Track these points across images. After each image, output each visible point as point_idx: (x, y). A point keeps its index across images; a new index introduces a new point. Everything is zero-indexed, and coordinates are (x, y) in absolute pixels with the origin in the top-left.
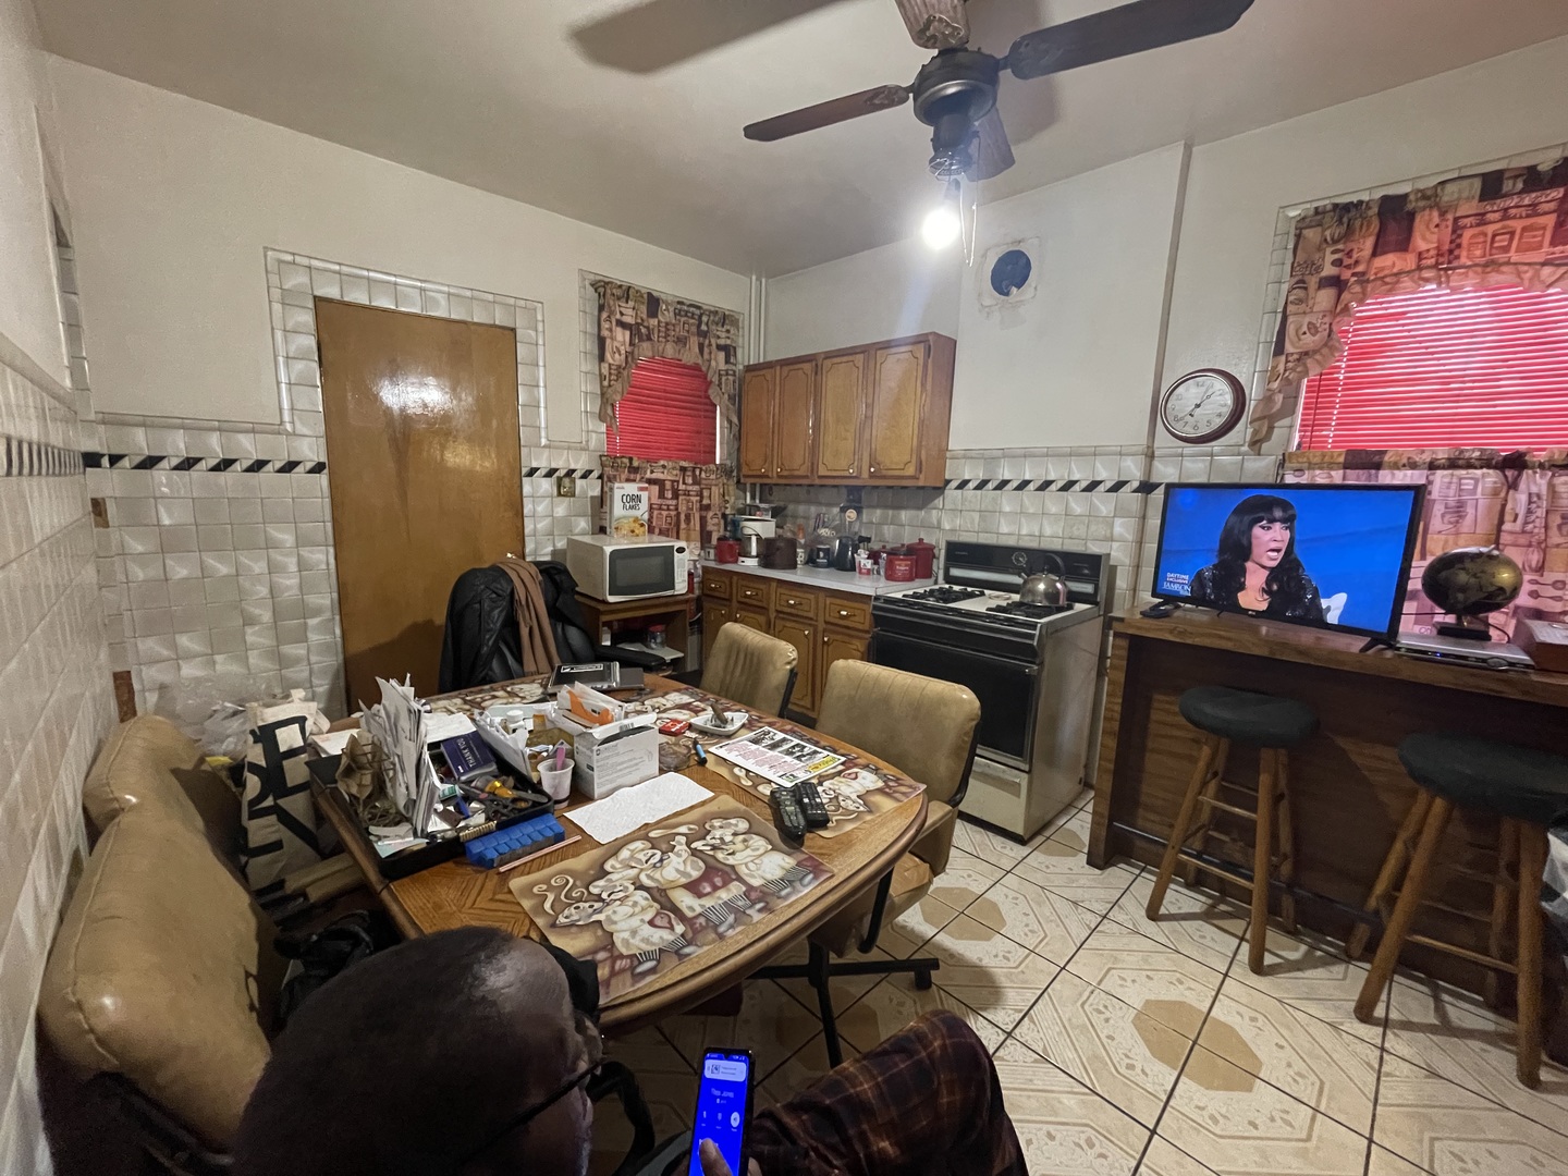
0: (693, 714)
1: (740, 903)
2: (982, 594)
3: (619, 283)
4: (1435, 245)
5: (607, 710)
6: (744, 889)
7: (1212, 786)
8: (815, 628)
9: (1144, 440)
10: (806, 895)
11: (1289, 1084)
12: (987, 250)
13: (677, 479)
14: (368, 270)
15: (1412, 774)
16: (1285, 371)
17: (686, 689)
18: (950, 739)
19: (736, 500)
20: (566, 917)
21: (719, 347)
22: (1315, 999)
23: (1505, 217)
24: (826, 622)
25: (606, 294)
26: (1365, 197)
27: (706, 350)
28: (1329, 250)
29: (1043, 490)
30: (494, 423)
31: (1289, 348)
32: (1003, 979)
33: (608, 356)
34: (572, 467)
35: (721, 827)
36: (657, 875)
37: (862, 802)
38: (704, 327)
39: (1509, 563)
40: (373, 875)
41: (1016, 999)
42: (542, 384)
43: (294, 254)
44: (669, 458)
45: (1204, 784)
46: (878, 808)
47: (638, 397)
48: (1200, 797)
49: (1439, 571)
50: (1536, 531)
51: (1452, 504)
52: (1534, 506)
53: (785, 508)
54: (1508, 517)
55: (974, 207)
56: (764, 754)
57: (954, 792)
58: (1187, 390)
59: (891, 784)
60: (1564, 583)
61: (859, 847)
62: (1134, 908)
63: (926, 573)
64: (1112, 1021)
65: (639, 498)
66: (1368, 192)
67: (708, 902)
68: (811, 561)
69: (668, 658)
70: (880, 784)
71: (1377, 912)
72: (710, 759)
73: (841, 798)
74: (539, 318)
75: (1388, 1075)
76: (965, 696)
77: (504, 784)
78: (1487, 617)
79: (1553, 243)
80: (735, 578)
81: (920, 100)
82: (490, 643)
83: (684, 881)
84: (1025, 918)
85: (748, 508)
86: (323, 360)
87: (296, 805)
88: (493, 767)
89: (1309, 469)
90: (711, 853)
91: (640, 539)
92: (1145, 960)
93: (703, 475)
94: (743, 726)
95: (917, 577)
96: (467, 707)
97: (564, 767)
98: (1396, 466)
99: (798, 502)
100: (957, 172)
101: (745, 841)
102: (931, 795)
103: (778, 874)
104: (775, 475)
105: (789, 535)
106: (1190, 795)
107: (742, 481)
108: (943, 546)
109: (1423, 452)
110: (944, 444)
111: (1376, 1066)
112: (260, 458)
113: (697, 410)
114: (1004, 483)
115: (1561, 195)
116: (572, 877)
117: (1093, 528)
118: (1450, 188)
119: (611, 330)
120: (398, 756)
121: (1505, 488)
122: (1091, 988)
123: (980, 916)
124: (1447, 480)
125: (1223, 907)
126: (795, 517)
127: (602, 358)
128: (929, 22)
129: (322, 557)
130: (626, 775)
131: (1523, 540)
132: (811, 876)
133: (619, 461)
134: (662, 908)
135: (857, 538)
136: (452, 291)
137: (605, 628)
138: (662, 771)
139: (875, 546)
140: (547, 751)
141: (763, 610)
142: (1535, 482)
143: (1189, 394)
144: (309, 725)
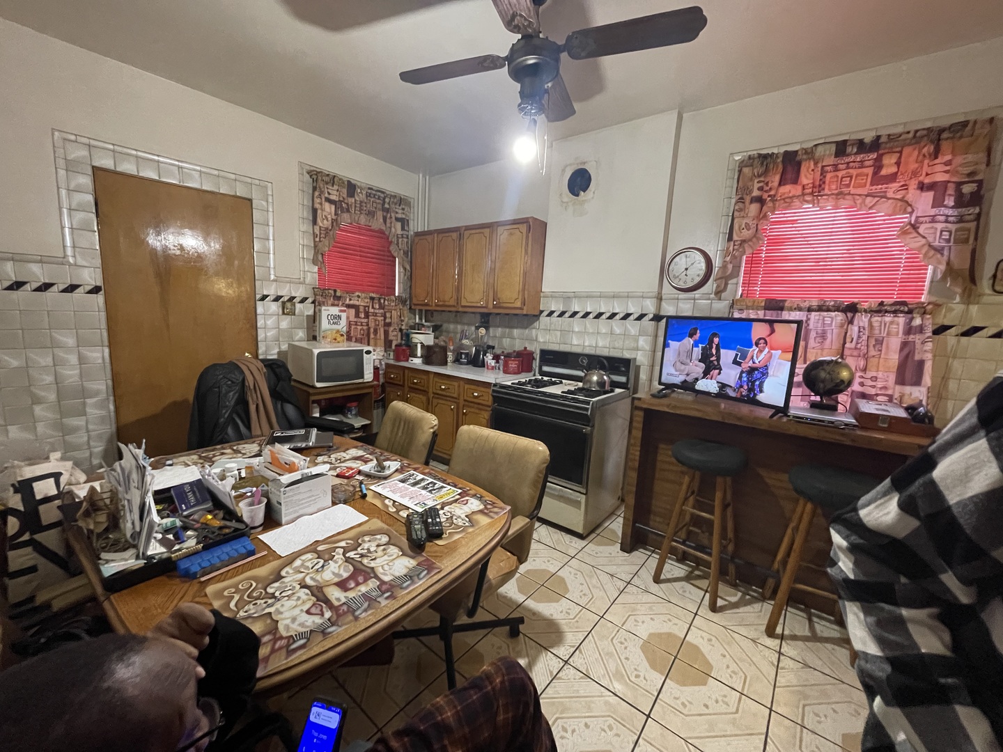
0: (363, 463)
1: (374, 594)
2: (561, 383)
3: (327, 173)
4: (812, 181)
5: (294, 463)
6: (378, 583)
7: (691, 499)
8: (458, 404)
9: (656, 289)
10: (421, 585)
11: (728, 679)
12: (566, 166)
13: (368, 305)
14: (136, 150)
15: (796, 490)
16: (733, 250)
17: (362, 446)
18: (531, 475)
19: (409, 319)
20: (246, 612)
21: (397, 219)
22: (744, 625)
23: (848, 168)
24: (465, 400)
25: (318, 180)
26: (776, 151)
27: (388, 221)
28: (756, 181)
29: (598, 318)
30: (236, 262)
31: (735, 237)
32: (565, 627)
33: (319, 220)
34: (293, 295)
35: (369, 541)
36: (318, 578)
37: (468, 520)
38: (387, 206)
39: (847, 366)
40: (99, 590)
41: (571, 638)
42: (271, 238)
43: (76, 135)
44: (362, 291)
45: (686, 499)
46: (478, 522)
47: (342, 249)
48: (683, 507)
49: (811, 371)
50: (862, 348)
51: (820, 332)
52: (862, 333)
53: (441, 326)
54: (848, 340)
55: (546, 138)
56: (407, 489)
57: (532, 509)
58: (681, 259)
59: (489, 507)
60: (876, 377)
61: (461, 550)
62: (647, 575)
63: (529, 369)
64: (628, 649)
65: (340, 317)
66: (777, 148)
67: (351, 594)
68: (457, 360)
69: (357, 425)
70: (482, 507)
71: (778, 571)
72: (369, 494)
73: (454, 517)
74: (270, 193)
75: (782, 668)
76: (540, 448)
77: (215, 517)
78: (837, 397)
79: (872, 184)
80: (406, 371)
81: (512, 66)
82: (226, 416)
83: (336, 580)
84: (581, 587)
85: (417, 326)
86: (100, 213)
87: (50, 539)
88: (209, 505)
89: (746, 309)
90: (359, 559)
91: (340, 344)
92: (651, 608)
93: (386, 303)
94: (397, 470)
95: (522, 371)
96: (201, 461)
97: (260, 503)
98: (791, 309)
99: (449, 322)
100: (535, 114)
101: (384, 550)
102: (514, 514)
103: (404, 571)
104: (434, 305)
105: (442, 343)
106: (677, 506)
107: (413, 307)
108: (538, 352)
109: (805, 301)
110: (539, 288)
111: (776, 664)
112: (47, 281)
113: (384, 260)
114: (575, 314)
115: (875, 157)
116: (255, 581)
117: (627, 342)
118: (820, 149)
119: (321, 204)
120: (128, 500)
121: (847, 323)
122: (617, 628)
123: (552, 586)
124: (817, 318)
125: (697, 573)
126: (448, 332)
127: (315, 222)
128: (514, 16)
129: (99, 355)
130: (306, 507)
131: (855, 353)
132: (425, 572)
133: (327, 292)
134: (317, 600)
135: (486, 346)
136: (203, 169)
137: (315, 405)
138: (334, 504)
139: (498, 351)
140: (251, 492)
141: (425, 392)
142: (862, 320)
143: (681, 262)
144: (63, 480)
